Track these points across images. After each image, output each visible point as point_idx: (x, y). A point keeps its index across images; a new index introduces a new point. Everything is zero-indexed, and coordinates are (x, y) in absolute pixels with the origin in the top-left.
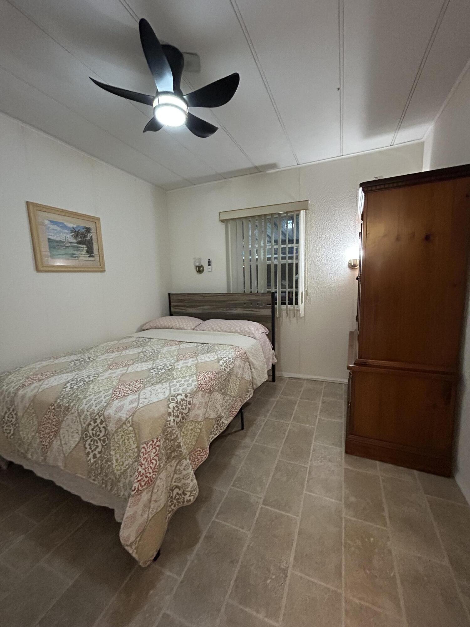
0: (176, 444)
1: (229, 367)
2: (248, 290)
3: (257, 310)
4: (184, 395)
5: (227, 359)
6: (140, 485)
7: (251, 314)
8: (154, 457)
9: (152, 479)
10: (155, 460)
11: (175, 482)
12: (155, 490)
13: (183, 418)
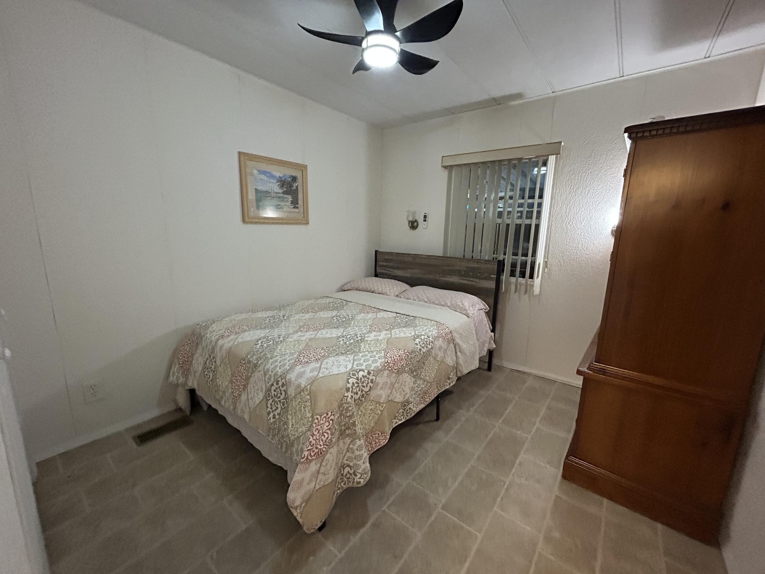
0: (351, 421)
1: (427, 347)
2: (468, 255)
3: (477, 281)
4: (366, 371)
5: (426, 337)
6: (309, 455)
7: (468, 285)
8: (327, 430)
9: (322, 451)
10: (327, 433)
11: (347, 460)
12: (324, 464)
13: (363, 396)
